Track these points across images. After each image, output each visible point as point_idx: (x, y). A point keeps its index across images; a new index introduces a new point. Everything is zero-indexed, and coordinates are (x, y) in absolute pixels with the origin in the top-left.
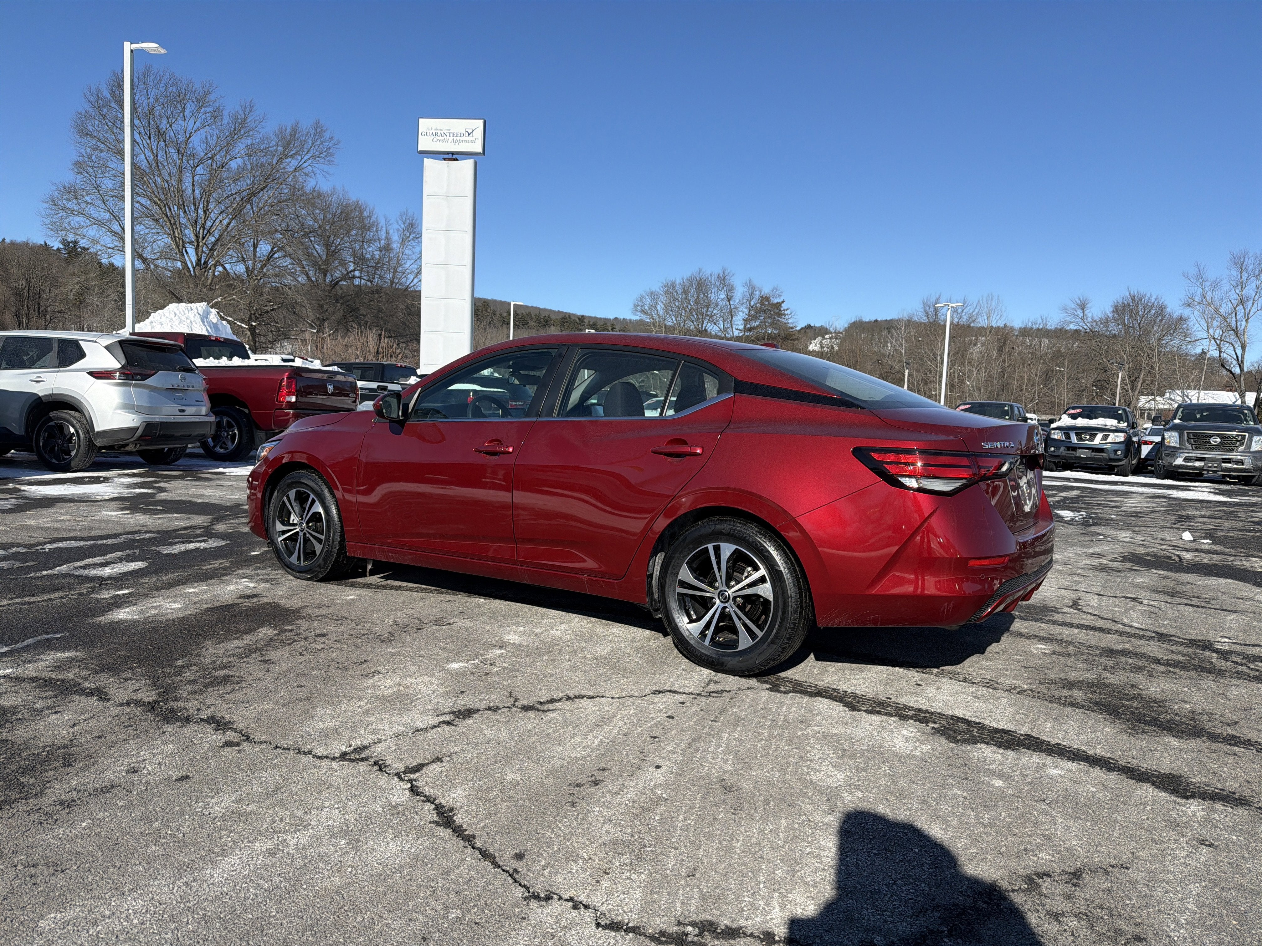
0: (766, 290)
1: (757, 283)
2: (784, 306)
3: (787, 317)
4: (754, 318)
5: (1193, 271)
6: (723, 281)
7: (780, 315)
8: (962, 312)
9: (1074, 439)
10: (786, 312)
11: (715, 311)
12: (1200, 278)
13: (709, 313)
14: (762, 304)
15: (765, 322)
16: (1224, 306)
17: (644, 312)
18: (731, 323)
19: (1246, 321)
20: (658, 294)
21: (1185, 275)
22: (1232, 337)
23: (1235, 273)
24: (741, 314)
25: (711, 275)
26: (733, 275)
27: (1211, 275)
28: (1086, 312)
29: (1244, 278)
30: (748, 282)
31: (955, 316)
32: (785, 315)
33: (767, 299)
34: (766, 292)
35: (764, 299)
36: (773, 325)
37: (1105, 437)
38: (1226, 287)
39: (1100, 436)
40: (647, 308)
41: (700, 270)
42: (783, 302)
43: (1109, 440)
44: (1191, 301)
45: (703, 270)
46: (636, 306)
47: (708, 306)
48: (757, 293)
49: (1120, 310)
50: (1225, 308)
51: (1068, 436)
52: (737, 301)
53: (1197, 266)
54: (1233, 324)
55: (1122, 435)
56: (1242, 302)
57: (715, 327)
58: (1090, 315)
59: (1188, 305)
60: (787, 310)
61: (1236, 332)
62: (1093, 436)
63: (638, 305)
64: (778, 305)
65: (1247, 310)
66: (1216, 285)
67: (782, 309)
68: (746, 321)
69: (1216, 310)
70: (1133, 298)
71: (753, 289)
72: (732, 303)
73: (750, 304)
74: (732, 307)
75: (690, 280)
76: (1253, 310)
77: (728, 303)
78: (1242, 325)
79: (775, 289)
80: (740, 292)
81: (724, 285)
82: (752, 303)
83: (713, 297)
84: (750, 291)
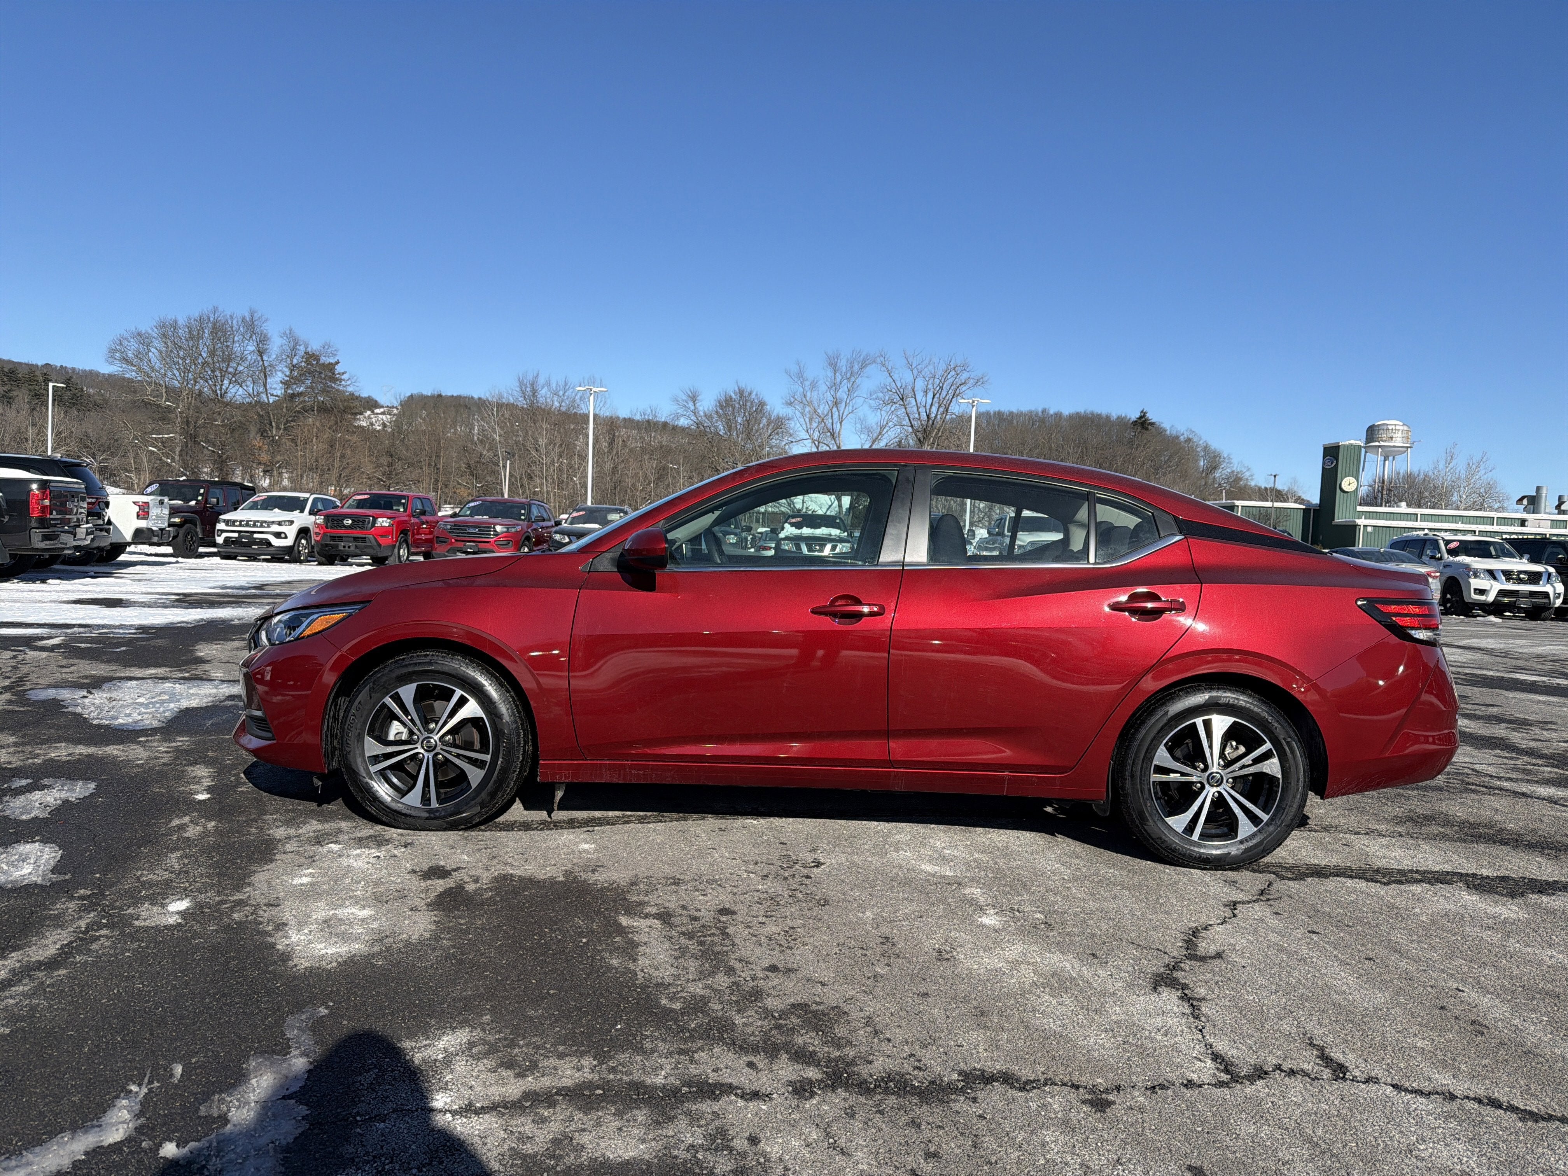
0: (315, 346)
1: (302, 334)
2: (339, 369)
3: (343, 383)
4: (297, 380)
5: (794, 369)
6: (251, 326)
7: (334, 379)
8: (564, 395)
9: (805, 550)
10: (343, 377)
11: (241, 368)
12: (800, 376)
13: (230, 370)
14: (308, 362)
15: (312, 388)
16: (822, 407)
17: (126, 360)
18: (265, 386)
19: (841, 423)
20: (150, 337)
21: (788, 372)
22: (829, 439)
23: (830, 373)
24: (280, 374)
25: (231, 317)
26: (266, 320)
27: (810, 374)
28: (698, 405)
29: (838, 380)
30: (288, 332)
31: (555, 399)
32: (341, 380)
33: (317, 358)
34: (314, 348)
35: (311, 357)
36: (325, 391)
37: (834, 548)
38: (823, 388)
39: (829, 547)
40: (131, 355)
41: (215, 309)
42: (337, 363)
43: (837, 550)
44: (792, 400)
45: (220, 309)
46: (112, 351)
47: (228, 360)
48: (302, 348)
49: (726, 404)
50: (823, 409)
51: (799, 548)
52: (274, 356)
53: (798, 364)
54: (829, 426)
55: (848, 545)
56: (836, 404)
57: (241, 389)
58: (701, 408)
59: (790, 404)
60: (343, 374)
61: (833, 435)
62: (823, 547)
63: (116, 351)
64: (331, 367)
65: (841, 412)
66: (814, 386)
67: (336, 372)
68: (286, 384)
69: (815, 411)
70: (741, 392)
71: (296, 342)
72: (265, 358)
73: (292, 361)
74: (266, 365)
75: (202, 321)
76: (846, 413)
77: (259, 358)
78: (837, 427)
79: (327, 345)
80: (276, 345)
81: (253, 333)
82: (295, 362)
83: (237, 348)
84: (292, 344)
